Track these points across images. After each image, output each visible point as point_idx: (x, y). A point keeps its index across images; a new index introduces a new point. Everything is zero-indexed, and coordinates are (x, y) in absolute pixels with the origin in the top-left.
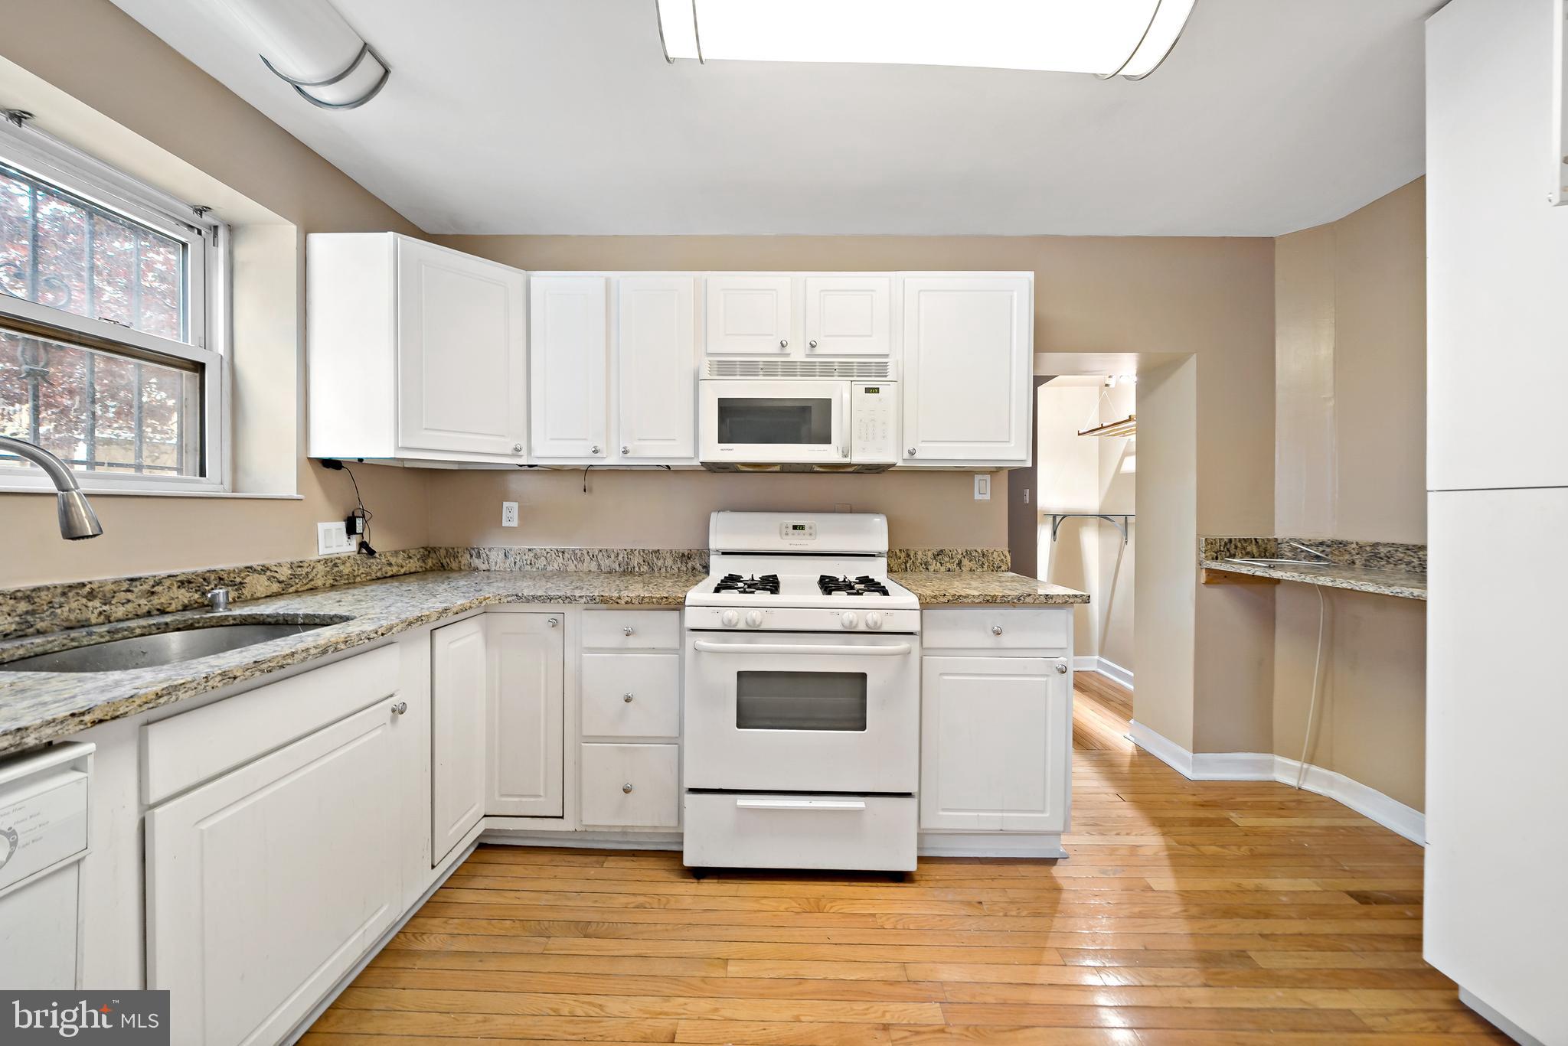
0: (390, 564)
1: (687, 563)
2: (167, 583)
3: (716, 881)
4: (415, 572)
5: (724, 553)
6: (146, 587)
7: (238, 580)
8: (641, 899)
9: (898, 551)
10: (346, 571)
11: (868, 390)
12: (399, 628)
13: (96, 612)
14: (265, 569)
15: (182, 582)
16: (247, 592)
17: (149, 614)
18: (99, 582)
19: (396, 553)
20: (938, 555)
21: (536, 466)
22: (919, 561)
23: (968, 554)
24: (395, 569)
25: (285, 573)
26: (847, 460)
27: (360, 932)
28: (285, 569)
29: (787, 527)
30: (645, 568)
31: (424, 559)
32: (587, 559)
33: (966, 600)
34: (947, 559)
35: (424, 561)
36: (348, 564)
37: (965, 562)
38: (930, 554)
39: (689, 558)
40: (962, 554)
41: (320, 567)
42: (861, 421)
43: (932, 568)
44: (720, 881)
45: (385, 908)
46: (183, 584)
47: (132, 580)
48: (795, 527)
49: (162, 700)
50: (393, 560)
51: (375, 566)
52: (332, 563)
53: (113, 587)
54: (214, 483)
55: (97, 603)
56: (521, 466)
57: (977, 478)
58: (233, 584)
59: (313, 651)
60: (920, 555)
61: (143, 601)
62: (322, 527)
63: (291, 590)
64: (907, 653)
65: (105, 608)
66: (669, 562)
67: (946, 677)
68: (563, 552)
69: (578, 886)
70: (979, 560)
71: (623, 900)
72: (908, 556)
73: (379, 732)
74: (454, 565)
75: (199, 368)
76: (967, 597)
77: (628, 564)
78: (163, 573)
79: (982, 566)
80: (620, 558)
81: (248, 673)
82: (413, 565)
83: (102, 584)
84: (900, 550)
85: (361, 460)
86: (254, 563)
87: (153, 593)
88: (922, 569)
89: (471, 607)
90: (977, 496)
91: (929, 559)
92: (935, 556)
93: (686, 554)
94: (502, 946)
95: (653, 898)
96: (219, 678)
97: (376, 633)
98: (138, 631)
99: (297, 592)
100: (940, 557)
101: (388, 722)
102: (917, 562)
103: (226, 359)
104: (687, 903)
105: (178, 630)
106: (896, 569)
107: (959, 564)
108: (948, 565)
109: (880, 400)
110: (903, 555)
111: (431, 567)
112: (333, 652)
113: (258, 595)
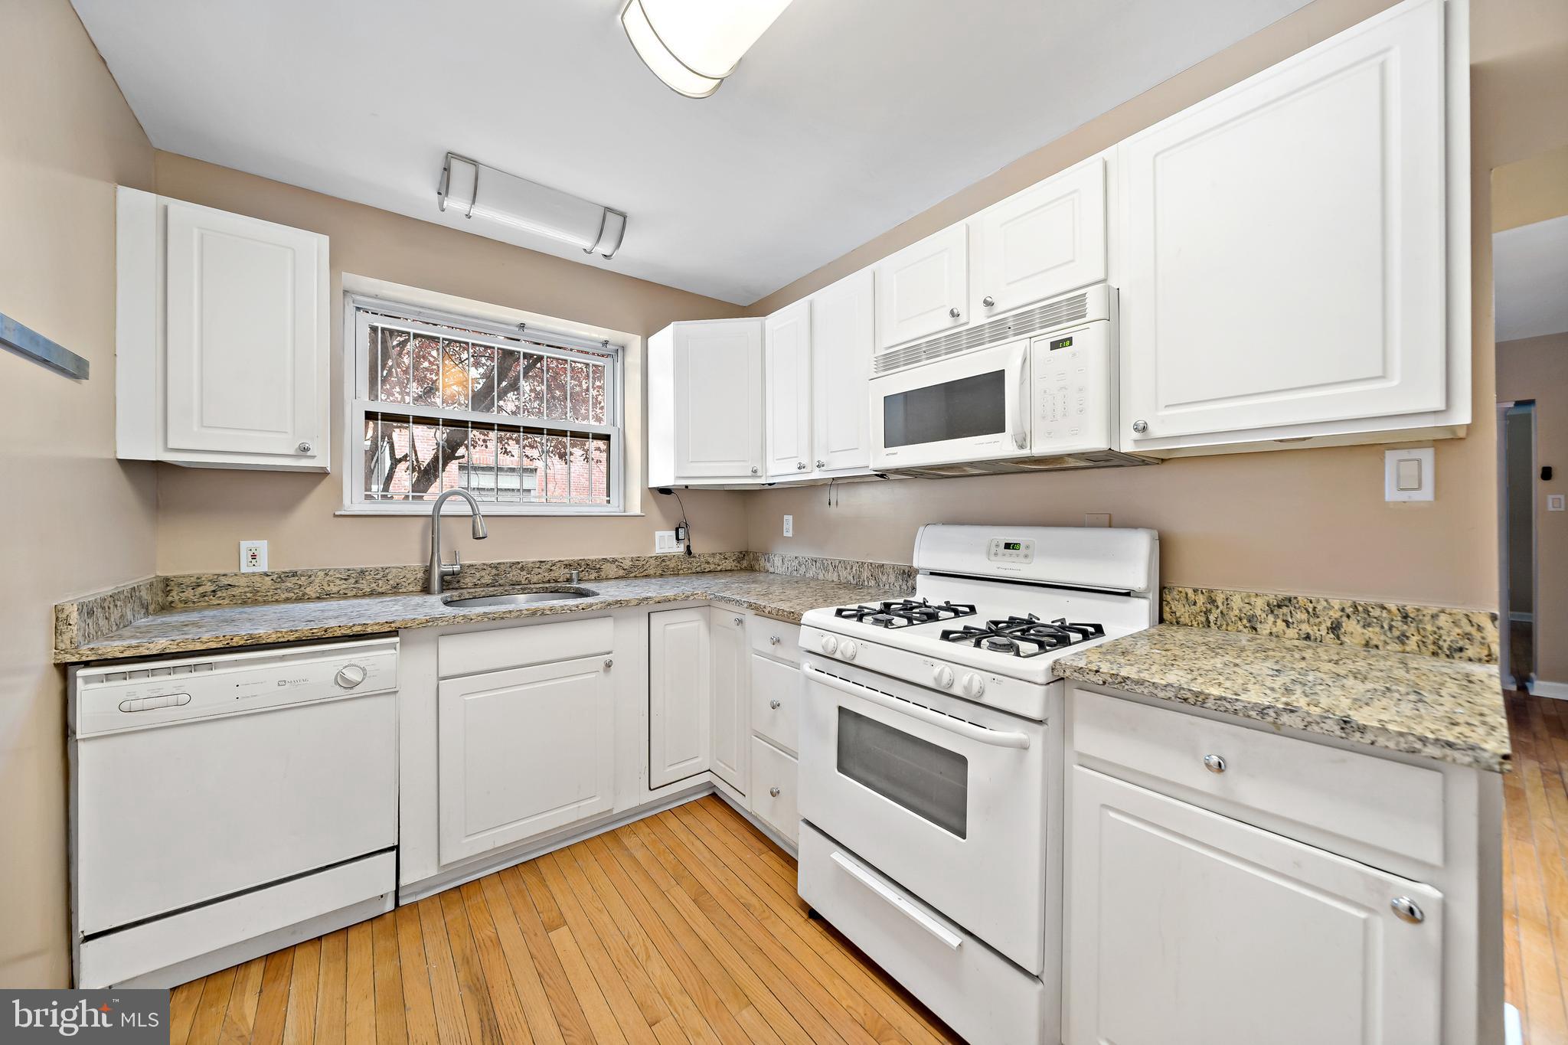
0: (708, 563)
1: (907, 581)
2: (558, 565)
3: (821, 929)
4: (730, 570)
5: (932, 574)
6: (548, 566)
7: (598, 566)
8: (754, 901)
9: (1190, 592)
10: (672, 566)
11: (1055, 345)
12: (599, 606)
13: (524, 578)
14: (614, 561)
15: (566, 565)
16: (603, 574)
17: (549, 582)
18: (526, 562)
19: (714, 555)
20: (1279, 606)
21: (774, 484)
22: (1237, 612)
23: (1362, 613)
24: (712, 567)
25: (627, 564)
26: (1025, 453)
27: (576, 806)
28: (628, 561)
29: (997, 546)
30: (872, 583)
31: (739, 560)
32: (831, 568)
33: (1139, 689)
34: (1301, 616)
35: (739, 562)
36: (673, 561)
37: (1351, 626)
38: (1260, 604)
39: (909, 576)
40: (1343, 610)
41: (652, 561)
42: (1045, 392)
43: (1264, 629)
44: (825, 933)
45: (597, 799)
46: (568, 566)
47: (541, 562)
48: (1008, 546)
49: (429, 624)
50: (711, 560)
51: (695, 565)
52: (662, 559)
53: (532, 565)
54: (614, 509)
55: (524, 573)
56: (763, 485)
57: (1391, 458)
58: (594, 568)
59: (525, 612)
60: (1237, 602)
61: (546, 574)
62: (658, 534)
63: (631, 575)
64: (1024, 747)
65: (528, 576)
66: (892, 579)
67: (1112, 814)
68: (816, 562)
69: (730, 860)
70: (1391, 628)
71: (742, 891)
72: (1212, 601)
73: (593, 675)
74: (757, 567)
75: (607, 438)
76: (1140, 682)
77: (859, 578)
78: (557, 559)
79: (1402, 638)
80: (854, 570)
81: (479, 618)
82: (729, 564)
83: (527, 563)
84: (1195, 591)
85: (687, 487)
86: (608, 557)
87: (551, 570)
88: (1241, 628)
89: (675, 599)
90: (1391, 494)
91: (1258, 612)
92: (1272, 608)
93: (906, 571)
94: (655, 872)
95: (762, 905)
96: (461, 618)
97: (577, 607)
98: (534, 590)
99: (635, 577)
100: (1285, 610)
101: (602, 671)
102: (1232, 614)
103: (621, 430)
104: (779, 930)
105: (552, 592)
106: (1187, 621)
107: (1335, 628)
108: (1306, 628)
109: (1074, 355)
110: (1201, 599)
111: (745, 567)
112: (541, 615)
113: (610, 576)
